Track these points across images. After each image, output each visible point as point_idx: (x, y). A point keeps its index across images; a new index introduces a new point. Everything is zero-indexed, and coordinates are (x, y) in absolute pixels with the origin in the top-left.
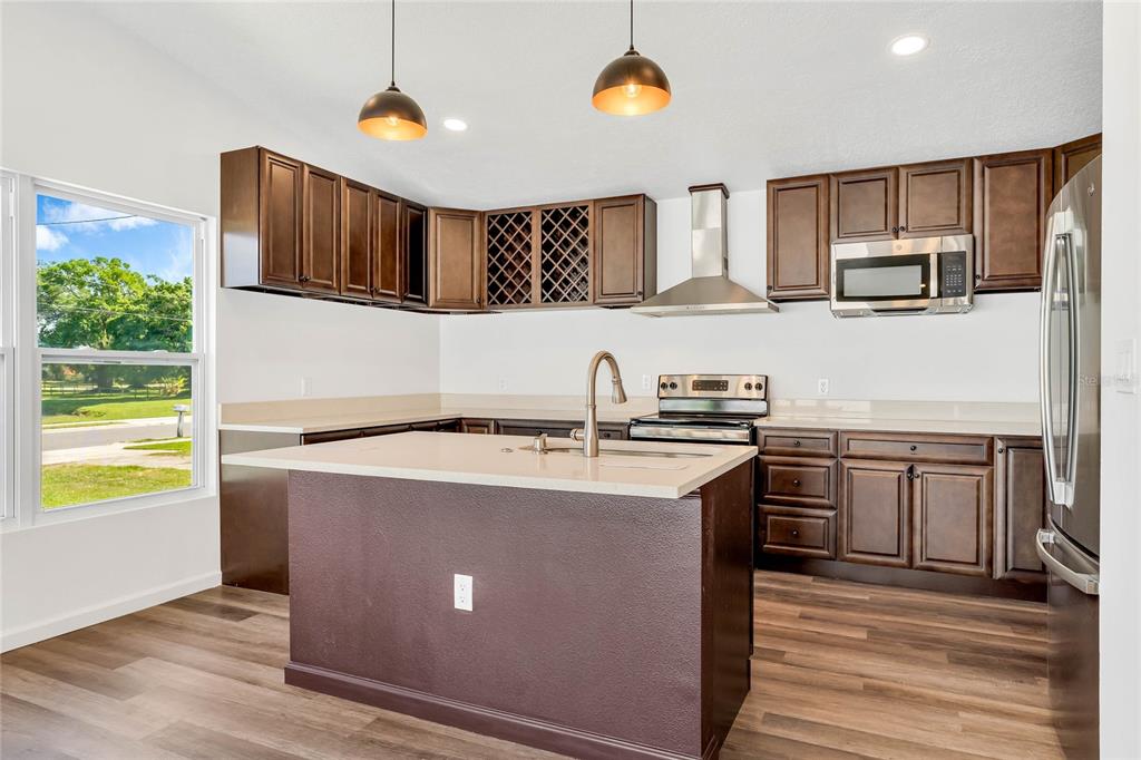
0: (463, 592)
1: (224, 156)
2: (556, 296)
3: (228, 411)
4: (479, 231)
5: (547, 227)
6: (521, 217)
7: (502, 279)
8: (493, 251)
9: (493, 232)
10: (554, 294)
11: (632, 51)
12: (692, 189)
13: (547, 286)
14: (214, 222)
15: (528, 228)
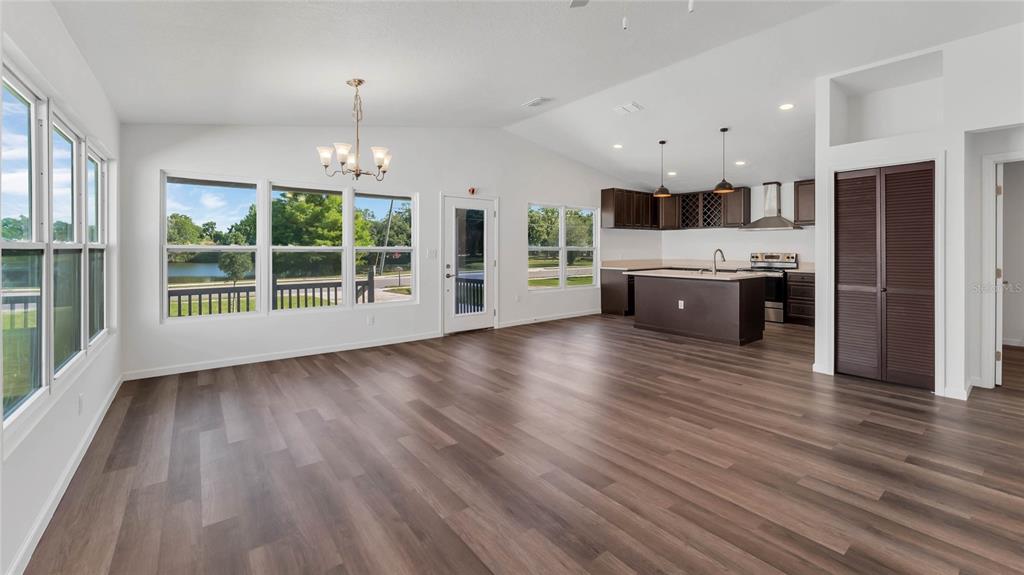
0: (681, 305)
1: (602, 191)
2: (709, 224)
3: (603, 263)
4: (678, 202)
5: (705, 199)
6: (695, 195)
7: (687, 218)
8: (684, 208)
9: (684, 201)
10: (708, 224)
11: (724, 181)
12: (764, 184)
13: (705, 220)
14: (599, 210)
15: (698, 199)
